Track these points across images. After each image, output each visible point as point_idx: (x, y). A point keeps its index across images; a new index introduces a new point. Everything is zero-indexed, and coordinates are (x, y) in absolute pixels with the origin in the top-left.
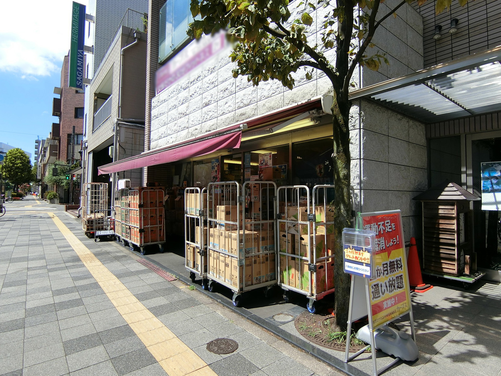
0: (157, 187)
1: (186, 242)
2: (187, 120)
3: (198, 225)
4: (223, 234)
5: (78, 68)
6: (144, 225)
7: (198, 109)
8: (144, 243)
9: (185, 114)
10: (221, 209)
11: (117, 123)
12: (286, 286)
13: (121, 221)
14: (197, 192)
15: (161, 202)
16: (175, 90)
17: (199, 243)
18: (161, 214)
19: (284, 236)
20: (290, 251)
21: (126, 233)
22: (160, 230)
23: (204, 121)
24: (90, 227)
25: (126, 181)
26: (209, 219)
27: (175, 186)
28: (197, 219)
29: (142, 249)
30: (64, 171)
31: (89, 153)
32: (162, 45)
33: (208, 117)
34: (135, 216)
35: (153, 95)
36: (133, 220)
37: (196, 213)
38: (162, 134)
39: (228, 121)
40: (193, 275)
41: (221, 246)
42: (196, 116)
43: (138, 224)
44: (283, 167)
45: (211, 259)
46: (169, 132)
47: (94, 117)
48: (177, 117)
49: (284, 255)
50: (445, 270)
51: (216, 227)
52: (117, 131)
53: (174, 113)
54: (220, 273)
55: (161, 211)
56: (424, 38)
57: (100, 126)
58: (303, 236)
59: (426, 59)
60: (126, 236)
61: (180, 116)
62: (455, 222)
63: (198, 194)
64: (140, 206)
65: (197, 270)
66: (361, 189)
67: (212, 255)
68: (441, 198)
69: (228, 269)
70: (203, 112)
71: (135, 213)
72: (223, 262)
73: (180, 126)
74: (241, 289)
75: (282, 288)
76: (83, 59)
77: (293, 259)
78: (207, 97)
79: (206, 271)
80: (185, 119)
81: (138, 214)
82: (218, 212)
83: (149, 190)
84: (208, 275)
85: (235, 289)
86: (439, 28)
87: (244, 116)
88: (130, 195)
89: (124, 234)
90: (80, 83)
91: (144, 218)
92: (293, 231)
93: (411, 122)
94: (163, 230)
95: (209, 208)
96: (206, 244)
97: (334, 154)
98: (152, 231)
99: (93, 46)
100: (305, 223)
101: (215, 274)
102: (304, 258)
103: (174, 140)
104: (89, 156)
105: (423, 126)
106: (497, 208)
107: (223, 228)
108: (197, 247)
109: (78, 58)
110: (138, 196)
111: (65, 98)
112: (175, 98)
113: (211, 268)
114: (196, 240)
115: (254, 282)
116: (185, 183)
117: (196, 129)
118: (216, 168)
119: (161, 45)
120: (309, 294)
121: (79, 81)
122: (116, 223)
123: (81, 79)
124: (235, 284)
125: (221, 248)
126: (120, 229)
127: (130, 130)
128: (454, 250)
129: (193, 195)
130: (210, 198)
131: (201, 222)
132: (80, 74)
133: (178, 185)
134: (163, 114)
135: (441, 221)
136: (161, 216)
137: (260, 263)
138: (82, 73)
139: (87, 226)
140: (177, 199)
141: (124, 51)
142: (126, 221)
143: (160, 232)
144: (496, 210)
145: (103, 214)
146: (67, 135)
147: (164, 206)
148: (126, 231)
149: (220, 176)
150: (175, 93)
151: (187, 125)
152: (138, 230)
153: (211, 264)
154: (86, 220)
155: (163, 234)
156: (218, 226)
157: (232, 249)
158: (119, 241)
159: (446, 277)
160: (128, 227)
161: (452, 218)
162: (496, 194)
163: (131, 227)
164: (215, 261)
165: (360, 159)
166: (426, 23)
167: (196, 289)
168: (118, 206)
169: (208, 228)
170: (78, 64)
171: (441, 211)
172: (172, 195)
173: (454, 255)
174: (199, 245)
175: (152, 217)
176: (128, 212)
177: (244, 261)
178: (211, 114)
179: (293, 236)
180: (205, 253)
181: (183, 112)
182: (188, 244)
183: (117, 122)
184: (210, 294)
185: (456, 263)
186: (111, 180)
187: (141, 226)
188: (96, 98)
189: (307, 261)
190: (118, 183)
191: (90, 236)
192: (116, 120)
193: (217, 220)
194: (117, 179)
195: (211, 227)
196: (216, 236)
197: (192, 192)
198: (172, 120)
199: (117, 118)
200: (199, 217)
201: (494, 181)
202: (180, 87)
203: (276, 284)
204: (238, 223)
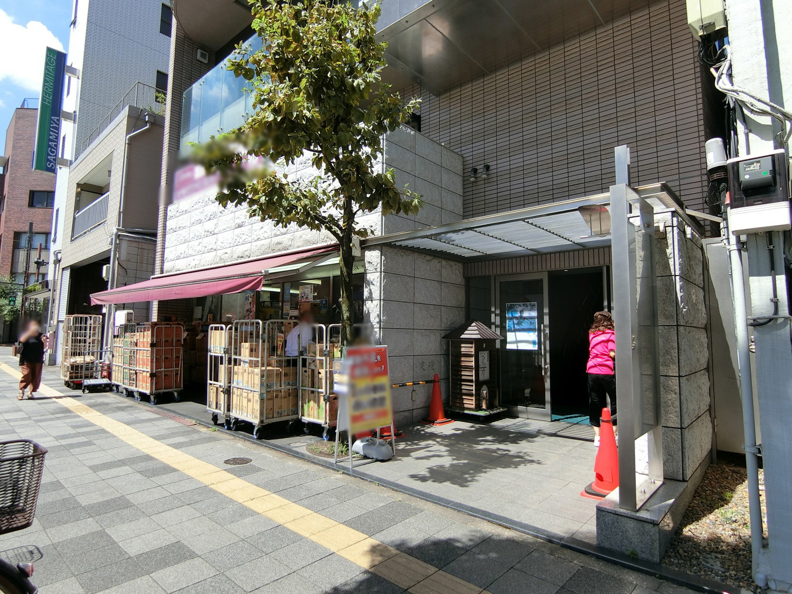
0: (175, 323)
1: (209, 381)
2: (215, 240)
3: (222, 363)
4: (247, 371)
5: (50, 143)
6: (156, 369)
7: (229, 229)
8: (156, 390)
9: (213, 233)
10: (246, 347)
11: (116, 235)
12: (306, 419)
13: (122, 365)
14: (222, 329)
15: (179, 341)
16: (201, 201)
17: (222, 381)
18: (177, 355)
19: (306, 371)
20: (310, 385)
21: (130, 380)
22: (177, 374)
23: (236, 244)
24: (74, 374)
25: (128, 313)
26: (233, 357)
27: (196, 319)
28: (222, 357)
29: (152, 398)
30: (6, 291)
31: (63, 269)
32: (184, 139)
33: (241, 241)
34: (144, 357)
35: (169, 201)
36: (141, 362)
37: (220, 351)
38: (181, 254)
39: (263, 248)
40: (215, 418)
41: (244, 383)
42: (227, 237)
43: (149, 367)
44: (324, 302)
45: (235, 396)
46: (191, 252)
47: (74, 218)
48: (202, 235)
49: (305, 390)
50: (466, 406)
51: (240, 365)
52: (116, 244)
53: (199, 229)
54: (242, 409)
55: (178, 351)
56: (463, 177)
57: (85, 233)
58: (320, 371)
59: (465, 198)
60: (130, 383)
61: (206, 234)
62: (473, 359)
63: (223, 331)
64: (152, 345)
65: (220, 409)
66: (380, 328)
67: (236, 393)
68: (463, 336)
69: (250, 404)
70: (235, 234)
71: (145, 354)
72: (245, 398)
73: (206, 247)
74: (262, 422)
75: (303, 421)
76: (58, 130)
77: (313, 392)
78: (241, 217)
79: (229, 410)
80: (212, 239)
81: (149, 355)
82: (242, 349)
83: (164, 326)
84: (231, 414)
85: (256, 421)
86: (475, 171)
87: (280, 245)
88: (138, 332)
89: (126, 381)
90: (53, 165)
91: (157, 360)
92: (313, 367)
93: (444, 262)
94: (181, 375)
95: (234, 345)
96: (230, 383)
97: (341, 300)
98: (165, 375)
99: (75, 112)
100: (321, 358)
101: (238, 412)
102: (320, 390)
103: (197, 262)
104: (62, 273)
105: (461, 265)
106: (517, 347)
107: (247, 365)
108: (220, 386)
109: (51, 129)
110: (150, 333)
111: (12, 174)
112: (201, 210)
113: (234, 406)
114: (220, 379)
115: (275, 415)
116: (210, 316)
117: (226, 253)
118: (250, 300)
119: (183, 137)
120: (323, 423)
121: (51, 162)
122: (114, 368)
123: (55, 160)
124: (256, 417)
125: (245, 385)
126: (120, 376)
127: (134, 244)
128: (472, 386)
129: (218, 332)
130: (236, 336)
131: (225, 360)
132: (53, 152)
133: (200, 319)
134: (184, 228)
135: (463, 359)
136: (178, 357)
137: (281, 398)
138: (56, 150)
139: (70, 373)
140: (199, 337)
141: (131, 139)
142: (130, 364)
143: (176, 377)
144: (516, 348)
145: (92, 357)
146: (13, 233)
147: (183, 345)
148: (130, 377)
149: (254, 309)
150: (200, 204)
151: (215, 247)
152: (148, 374)
153: (235, 402)
154: (69, 365)
155: (180, 380)
156: (242, 363)
157: (254, 384)
158: (118, 392)
159: (466, 412)
160: (134, 372)
161: (470, 356)
162: (517, 333)
163: (137, 371)
164: (238, 398)
165: (380, 300)
166: (465, 163)
167: (218, 430)
168: (118, 345)
169: (232, 366)
170: (51, 137)
171: (463, 349)
172: (193, 331)
173: (472, 390)
174: (222, 384)
175: (166, 358)
176: (134, 352)
177: (265, 395)
178: (244, 237)
179: (313, 371)
180: (228, 392)
181: (211, 230)
182: (211, 384)
183: (117, 232)
184: (232, 433)
185: (474, 398)
186: (104, 310)
187: (152, 369)
188: (79, 190)
189: (322, 393)
190: (114, 315)
191: (73, 387)
192: (115, 231)
193: (242, 358)
194: (113, 309)
195: (235, 364)
196: (240, 374)
197: (216, 329)
198: (196, 238)
199: (117, 227)
200: (223, 355)
201: (516, 321)
202: (207, 199)
203: (298, 418)
204: (259, 359)
